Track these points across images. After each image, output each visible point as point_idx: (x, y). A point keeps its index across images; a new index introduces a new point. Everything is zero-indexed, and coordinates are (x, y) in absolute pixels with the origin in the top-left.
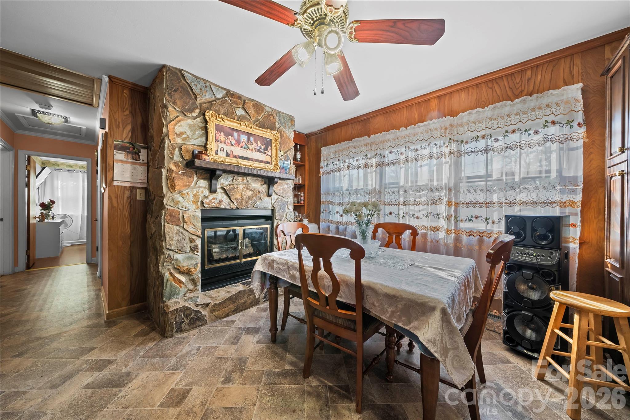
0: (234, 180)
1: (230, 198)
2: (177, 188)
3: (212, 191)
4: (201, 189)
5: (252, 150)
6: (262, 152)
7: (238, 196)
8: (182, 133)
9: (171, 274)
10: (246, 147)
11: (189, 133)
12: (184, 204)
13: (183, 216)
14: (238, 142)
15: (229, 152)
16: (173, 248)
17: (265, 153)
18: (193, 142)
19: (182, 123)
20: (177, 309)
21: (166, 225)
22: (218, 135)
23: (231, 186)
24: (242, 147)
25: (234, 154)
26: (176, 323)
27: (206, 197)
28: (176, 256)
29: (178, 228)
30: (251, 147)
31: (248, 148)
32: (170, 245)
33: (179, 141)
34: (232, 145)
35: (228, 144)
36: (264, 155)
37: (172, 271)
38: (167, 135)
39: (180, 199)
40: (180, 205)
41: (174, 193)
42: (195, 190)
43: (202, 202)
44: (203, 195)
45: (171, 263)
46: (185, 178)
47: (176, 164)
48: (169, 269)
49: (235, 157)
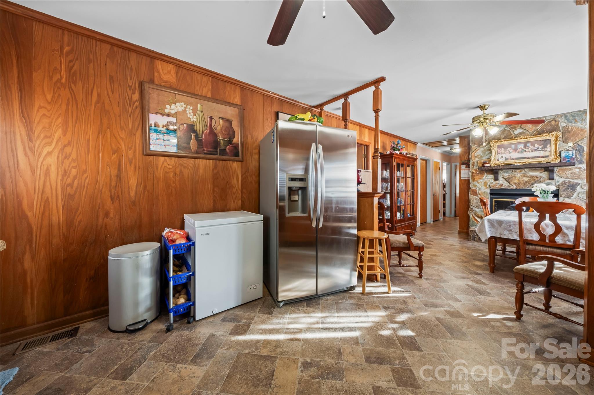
0: (513, 172)
1: (509, 183)
2: (475, 180)
3: (496, 179)
4: (488, 179)
5: (529, 151)
6: (540, 151)
7: (516, 181)
8: (478, 156)
9: (473, 216)
10: (523, 151)
11: (482, 154)
12: (479, 187)
13: (479, 192)
14: (516, 150)
15: (507, 158)
16: (474, 205)
17: (544, 150)
18: (484, 158)
19: (478, 151)
20: (473, 231)
21: (471, 195)
22: (499, 151)
23: (510, 176)
24: (518, 152)
25: (512, 157)
26: (472, 236)
27: (491, 183)
28: (476, 209)
29: (476, 197)
30: (527, 150)
31: (525, 151)
32: (473, 204)
33: (477, 159)
34: (510, 153)
35: (507, 153)
36: (543, 152)
37: (473, 215)
38: (471, 158)
39: (477, 185)
40: (477, 187)
41: (474, 182)
42: (485, 180)
43: (489, 185)
44: (490, 182)
45: (473, 212)
46: (480, 175)
47: (475, 170)
48: (472, 214)
49: (513, 159)
